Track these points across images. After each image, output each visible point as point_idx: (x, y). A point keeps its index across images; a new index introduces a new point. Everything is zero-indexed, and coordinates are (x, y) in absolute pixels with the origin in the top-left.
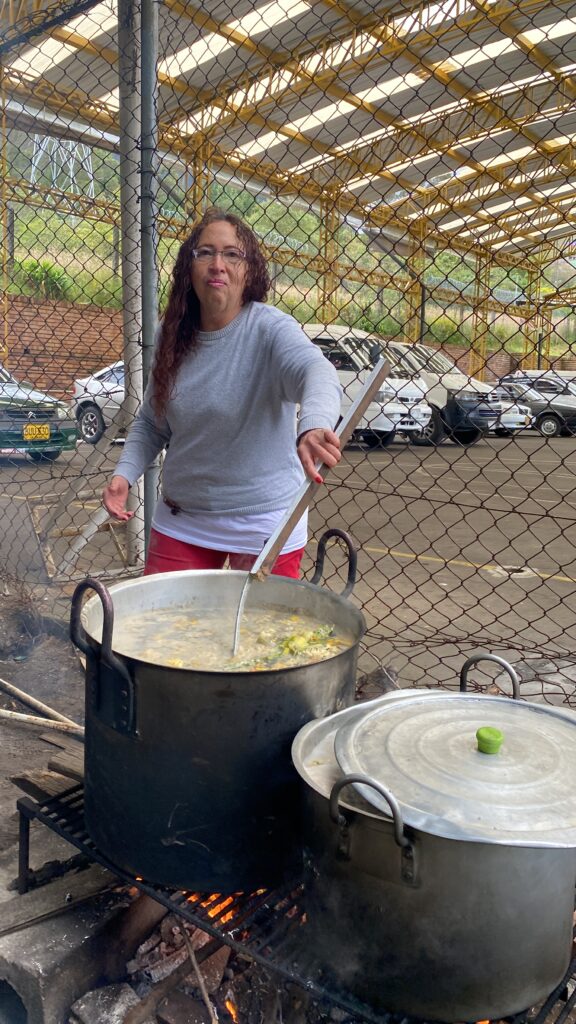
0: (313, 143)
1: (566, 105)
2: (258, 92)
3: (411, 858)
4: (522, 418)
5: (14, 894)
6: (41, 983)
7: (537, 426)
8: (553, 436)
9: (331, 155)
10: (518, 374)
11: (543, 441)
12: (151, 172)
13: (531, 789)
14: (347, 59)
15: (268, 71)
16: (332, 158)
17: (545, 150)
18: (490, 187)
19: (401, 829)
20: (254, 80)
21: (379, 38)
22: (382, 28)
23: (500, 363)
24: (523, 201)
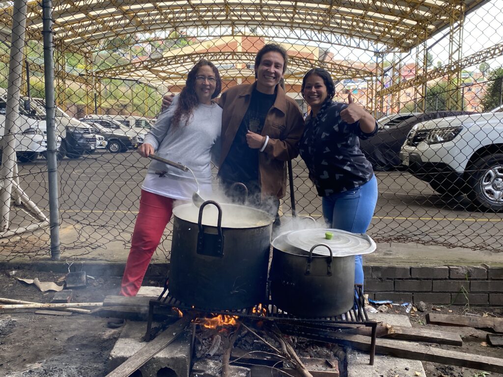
4: (101, 142)
6: (187, 360)
11: (113, 155)
19: (332, 258)
23: (71, 110)
24: (81, 15)
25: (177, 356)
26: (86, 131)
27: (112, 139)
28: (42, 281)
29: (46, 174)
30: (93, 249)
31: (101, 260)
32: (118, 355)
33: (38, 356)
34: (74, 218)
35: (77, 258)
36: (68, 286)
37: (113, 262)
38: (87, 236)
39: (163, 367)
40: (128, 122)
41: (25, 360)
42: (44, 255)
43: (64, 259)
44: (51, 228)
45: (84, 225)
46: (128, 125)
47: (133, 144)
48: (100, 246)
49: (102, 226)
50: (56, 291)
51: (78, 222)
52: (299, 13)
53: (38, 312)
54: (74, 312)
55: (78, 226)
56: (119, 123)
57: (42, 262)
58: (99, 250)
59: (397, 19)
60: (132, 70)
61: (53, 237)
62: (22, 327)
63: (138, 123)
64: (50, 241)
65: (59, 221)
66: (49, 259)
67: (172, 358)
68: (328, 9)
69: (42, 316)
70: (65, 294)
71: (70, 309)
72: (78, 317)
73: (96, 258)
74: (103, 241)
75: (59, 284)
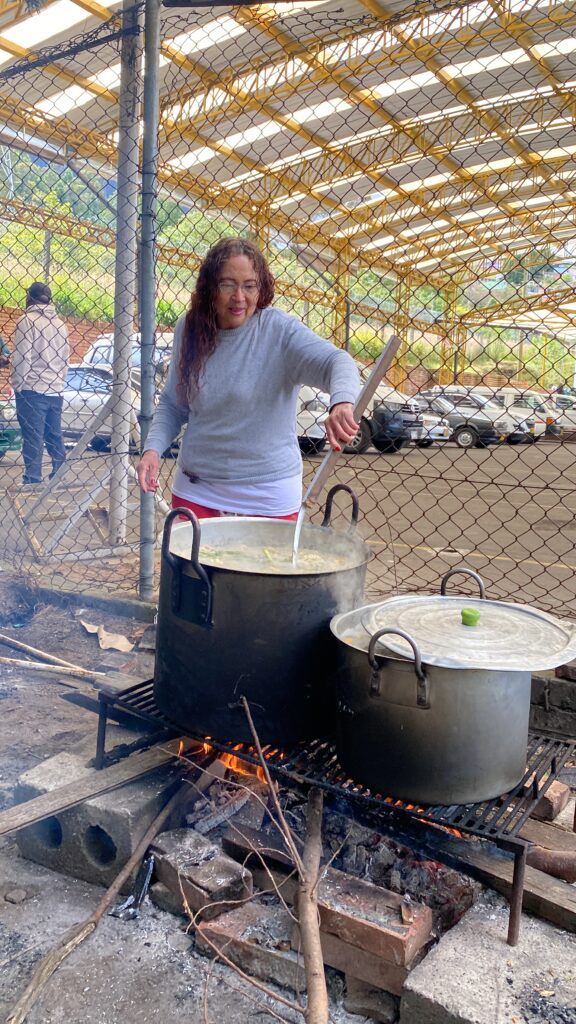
0: (245, 159)
1: (483, 137)
2: (192, 108)
3: (424, 687)
4: (440, 429)
5: (92, 770)
6: (130, 822)
7: (453, 439)
8: (470, 447)
9: (261, 172)
10: (436, 389)
11: (462, 451)
12: (152, 194)
13: (502, 643)
14: (280, 81)
15: (202, 89)
16: (262, 175)
17: (462, 177)
18: (411, 209)
19: (419, 665)
20: (188, 97)
21: (310, 63)
22: (314, 54)
23: (420, 377)
24: (441, 223)
25: (116, 810)
26: (405, 408)
27: (464, 427)
28: (108, 630)
32: (27, 783)
39: (93, 825)
40: (502, 398)
42: (128, 588)
44: (140, 546)
46: (501, 404)
47: (497, 435)
50: (120, 652)
53: (62, 680)
56: (484, 400)
57: (125, 600)
60: (521, 310)
61: (143, 561)
63: (520, 401)
66: (132, 597)
67: (107, 812)
75: (130, 641)
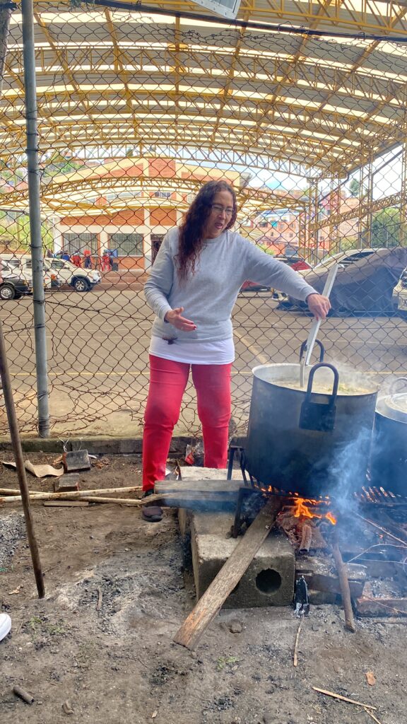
25: (282, 555)
28: (35, 463)
29: (33, 330)
30: (90, 421)
31: (101, 434)
33: (82, 560)
34: (69, 384)
35: (71, 434)
36: (69, 469)
37: (117, 437)
38: (85, 406)
39: (265, 569)
41: (69, 567)
42: (29, 431)
43: (55, 435)
44: (39, 398)
45: (82, 393)
48: (99, 418)
49: (104, 393)
50: (56, 476)
51: (74, 389)
52: (220, 132)
53: (46, 504)
54: (91, 502)
55: (75, 394)
57: (28, 440)
58: (98, 423)
59: (336, 138)
61: (41, 408)
62: (39, 524)
64: (37, 413)
65: (49, 389)
66: (36, 436)
67: (277, 558)
68: (255, 126)
69: (55, 508)
70: (71, 478)
71: (84, 498)
72: (99, 507)
73: (94, 433)
74: (105, 411)
75: (57, 467)
